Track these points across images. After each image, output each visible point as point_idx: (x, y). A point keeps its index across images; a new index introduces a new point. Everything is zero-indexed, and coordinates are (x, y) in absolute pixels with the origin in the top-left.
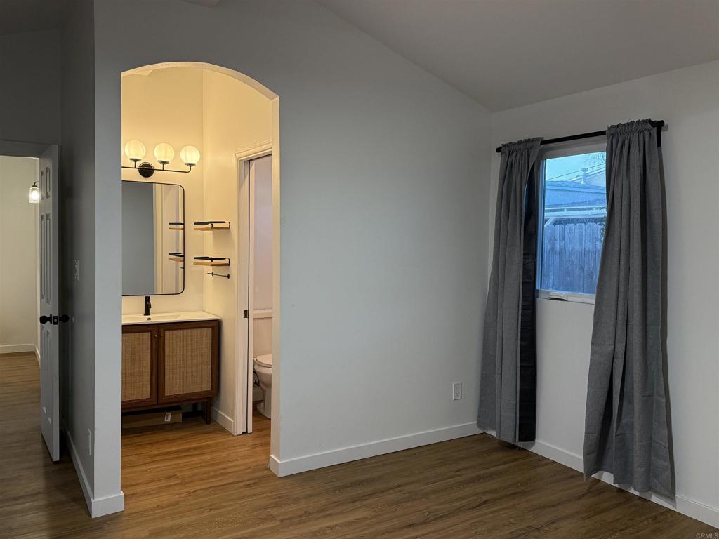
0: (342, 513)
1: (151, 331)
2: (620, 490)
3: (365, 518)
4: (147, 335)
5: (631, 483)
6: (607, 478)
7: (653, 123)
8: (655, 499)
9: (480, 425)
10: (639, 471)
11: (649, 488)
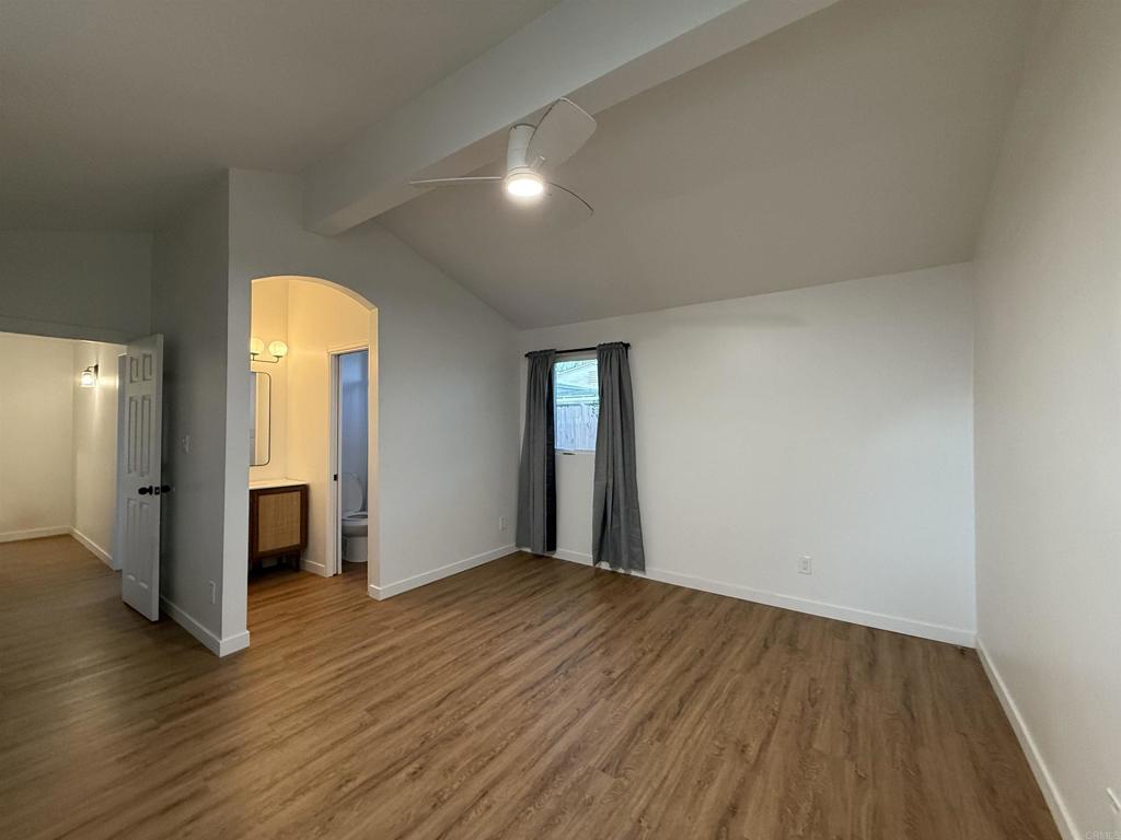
0: (440, 615)
2: (613, 572)
3: (458, 616)
5: (620, 566)
6: (605, 566)
7: (624, 345)
8: (634, 573)
9: (518, 545)
10: (625, 559)
11: (631, 567)
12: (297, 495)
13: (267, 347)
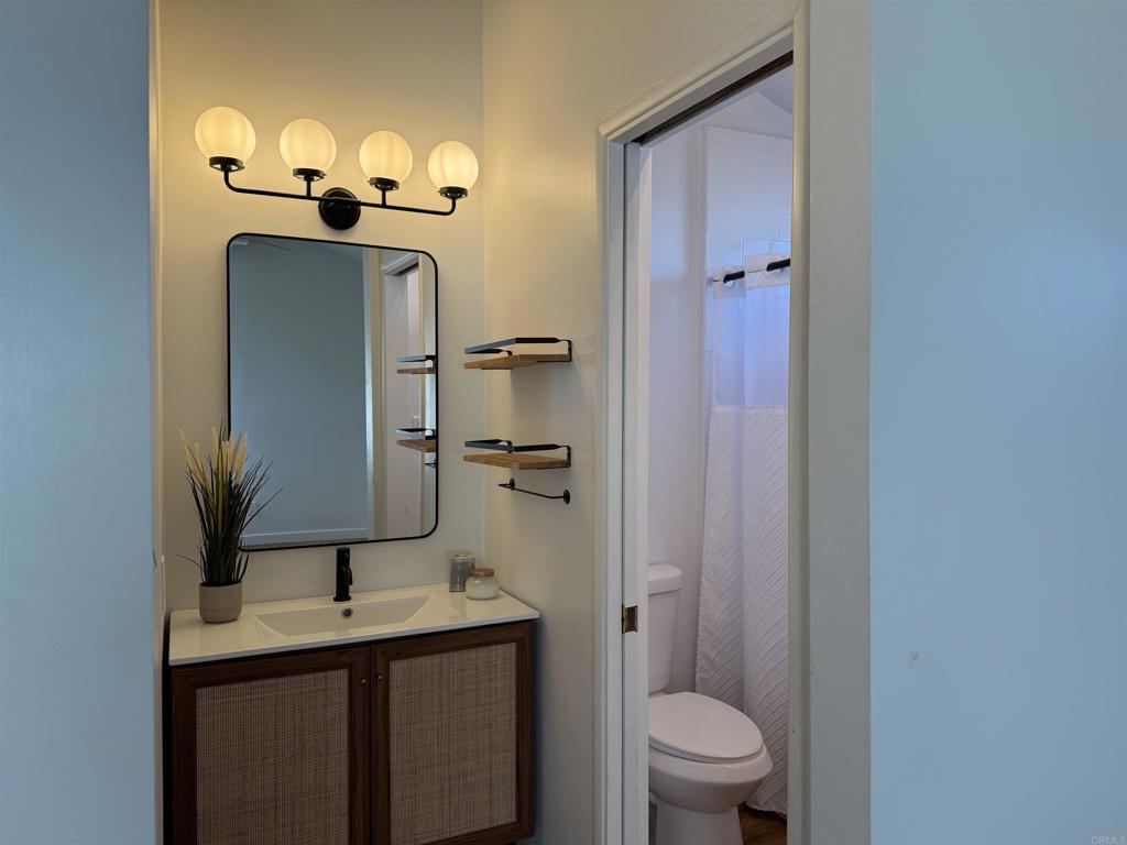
1: (349, 666)
4: (339, 679)
12: (504, 656)
13: (421, 159)
